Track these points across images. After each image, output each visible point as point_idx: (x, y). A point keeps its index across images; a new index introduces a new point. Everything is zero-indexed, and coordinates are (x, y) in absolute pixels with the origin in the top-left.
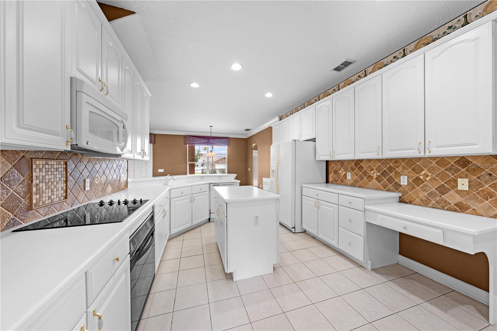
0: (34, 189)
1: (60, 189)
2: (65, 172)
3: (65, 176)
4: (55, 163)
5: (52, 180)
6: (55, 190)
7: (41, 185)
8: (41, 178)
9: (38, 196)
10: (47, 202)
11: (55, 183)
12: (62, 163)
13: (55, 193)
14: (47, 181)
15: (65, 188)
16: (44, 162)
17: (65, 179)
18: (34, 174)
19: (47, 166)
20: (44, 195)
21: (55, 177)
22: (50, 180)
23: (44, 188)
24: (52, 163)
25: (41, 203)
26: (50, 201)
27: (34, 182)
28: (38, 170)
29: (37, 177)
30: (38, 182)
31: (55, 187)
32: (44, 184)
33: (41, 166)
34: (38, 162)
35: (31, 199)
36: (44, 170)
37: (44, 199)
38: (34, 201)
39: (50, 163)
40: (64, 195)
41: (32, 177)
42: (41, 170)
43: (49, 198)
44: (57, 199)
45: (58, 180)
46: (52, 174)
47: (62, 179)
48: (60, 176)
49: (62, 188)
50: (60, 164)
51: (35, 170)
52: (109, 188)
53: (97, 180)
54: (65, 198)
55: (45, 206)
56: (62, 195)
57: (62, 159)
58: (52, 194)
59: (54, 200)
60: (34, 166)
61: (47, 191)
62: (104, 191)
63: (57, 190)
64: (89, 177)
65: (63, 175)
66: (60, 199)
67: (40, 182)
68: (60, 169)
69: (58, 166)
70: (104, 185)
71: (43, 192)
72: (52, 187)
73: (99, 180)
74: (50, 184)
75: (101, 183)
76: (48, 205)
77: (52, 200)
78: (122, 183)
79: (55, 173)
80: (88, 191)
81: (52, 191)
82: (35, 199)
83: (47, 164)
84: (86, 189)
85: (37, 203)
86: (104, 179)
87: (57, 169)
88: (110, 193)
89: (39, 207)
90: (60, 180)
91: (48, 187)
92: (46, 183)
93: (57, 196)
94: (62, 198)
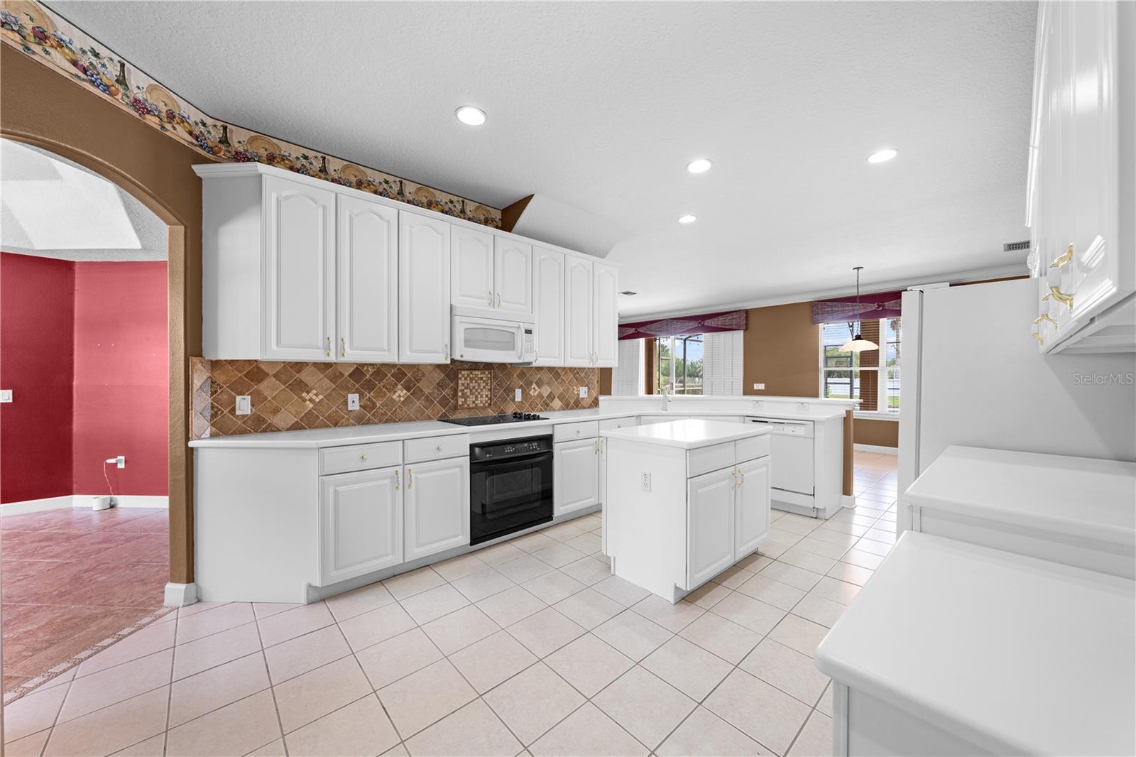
0: (460, 394)
1: (484, 396)
2: (489, 381)
3: (489, 384)
4: (479, 373)
5: (477, 388)
6: (479, 396)
7: (466, 391)
8: (466, 385)
9: (463, 400)
10: (471, 406)
11: (479, 391)
12: (487, 373)
13: (479, 399)
14: (471, 388)
15: (489, 396)
16: (469, 372)
17: (489, 387)
18: (460, 382)
19: (471, 376)
20: (468, 399)
21: (479, 385)
22: (474, 387)
23: (469, 394)
24: (476, 372)
25: (466, 406)
26: (474, 405)
27: (460, 388)
28: (463, 379)
29: (463, 385)
30: (463, 388)
31: (479, 393)
32: (469, 390)
33: (466, 376)
34: (463, 372)
35: (457, 401)
36: (468, 379)
37: (468, 403)
38: (460, 403)
39: (473, 372)
40: (489, 402)
41: (458, 384)
42: (466, 379)
43: (474, 402)
44: (482, 405)
45: (482, 388)
46: (476, 382)
47: (487, 387)
48: (484, 384)
49: (487, 396)
50: (484, 373)
51: (461, 379)
52: (557, 403)
53: (534, 391)
54: (490, 405)
55: (469, 409)
56: (486, 402)
57: (486, 370)
58: (476, 399)
59: (479, 405)
60: (460, 376)
61: (471, 396)
62: (548, 405)
63: (482, 396)
64: (521, 387)
65: (487, 384)
66: (484, 405)
67: (465, 388)
68: (484, 379)
69: (482, 376)
70: (547, 397)
71: (468, 397)
72: (477, 393)
73: (537, 392)
74: (474, 390)
75: (540, 395)
76: (473, 408)
77: (476, 405)
78: (583, 399)
79: (479, 381)
80: (520, 402)
81: (476, 397)
82: (460, 401)
83: (471, 373)
84: (516, 400)
85: (463, 405)
86: (546, 391)
87: (481, 378)
88: (559, 410)
89: (465, 409)
90: (484, 387)
91: (472, 393)
92: (471, 390)
93: (481, 402)
94: (487, 405)
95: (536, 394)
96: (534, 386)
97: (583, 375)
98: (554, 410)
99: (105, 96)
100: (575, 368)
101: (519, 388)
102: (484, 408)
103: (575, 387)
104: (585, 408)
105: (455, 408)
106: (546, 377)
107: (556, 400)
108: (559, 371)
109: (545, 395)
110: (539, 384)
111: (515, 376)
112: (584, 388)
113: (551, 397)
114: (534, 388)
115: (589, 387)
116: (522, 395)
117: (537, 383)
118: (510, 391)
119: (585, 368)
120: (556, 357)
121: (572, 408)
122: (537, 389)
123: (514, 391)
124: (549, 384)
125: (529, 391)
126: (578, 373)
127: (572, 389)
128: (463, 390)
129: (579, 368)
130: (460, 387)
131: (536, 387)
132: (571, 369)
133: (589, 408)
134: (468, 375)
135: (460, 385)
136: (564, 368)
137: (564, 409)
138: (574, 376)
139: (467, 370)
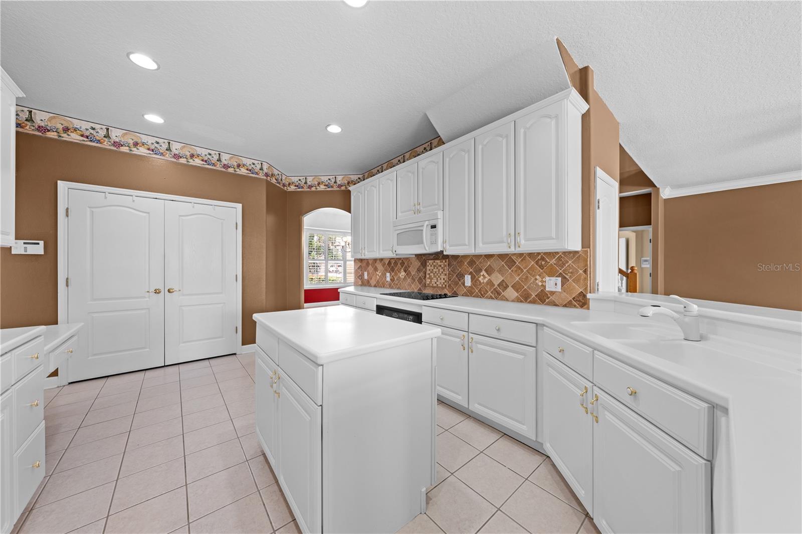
0: (428, 276)
1: (442, 279)
2: (446, 268)
3: (446, 270)
4: (439, 262)
5: (437, 272)
6: (439, 279)
8: (431, 270)
9: (430, 280)
10: (434, 285)
11: (439, 275)
12: (444, 261)
13: (439, 281)
14: (434, 272)
15: (446, 279)
16: (433, 261)
17: (446, 273)
18: (428, 268)
19: (434, 264)
20: (432, 280)
21: (439, 270)
25: (431, 285)
28: (430, 266)
29: (429, 270)
30: (429, 272)
31: (439, 277)
32: (433, 274)
33: (431, 264)
34: (430, 261)
35: (426, 281)
36: (433, 266)
37: (432, 283)
38: (428, 283)
39: (436, 261)
42: (431, 266)
43: (436, 283)
44: (441, 285)
45: (441, 272)
46: (437, 268)
47: (444, 272)
48: (442, 270)
49: (444, 279)
50: (442, 262)
51: (428, 266)
52: (511, 293)
53: (484, 278)
54: (446, 285)
55: (433, 287)
56: (444, 283)
57: (443, 259)
58: (437, 281)
59: (439, 285)
60: (428, 264)
61: (434, 278)
62: (499, 294)
63: (441, 279)
64: (471, 273)
65: (444, 270)
66: (442, 286)
67: (431, 272)
68: (442, 266)
69: (441, 264)
70: (498, 285)
71: (432, 279)
72: (437, 277)
73: (487, 279)
74: (436, 274)
75: (490, 283)
76: (435, 287)
77: (437, 285)
78: (552, 293)
79: (439, 268)
80: (469, 287)
81: (437, 279)
82: (428, 281)
83: (434, 262)
84: (466, 285)
85: (430, 284)
86: (497, 279)
87: (440, 266)
88: (513, 301)
89: (430, 287)
90: (442, 273)
91: (435, 277)
92: (434, 274)
93: (440, 283)
94: (444, 286)
95: (485, 281)
96: (483, 273)
97: (553, 261)
98: (507, 300)
99: (332, 189)
100: (539, 254)
101: (469, 274)
102: (443, 288)
103: (538, 277)
104: (556, 305)
105: (425, 286)
106: (496, 264)
107: (510, 289)
108: (514, 258)
109: (496, 283)
110: (489, 271)
111: (466, 264)
112: (553, 279)
113: (504, 285)
114: (483, 275)
115: (564, 278)
116: (472, 281)
117: (486, 271)
118: (461, 276)
119: (557, 253)
120: (465, 245)
121: (533, 302)
122: (487, 275)
123: (464, 276)
124: (500, 271)
125: (479, 277)
126: (543, 259)
127: (533, 279)
128: (430, 274)
129: (545, 253)
130: (428, 272)
131: (485, 274)
132: (531, 255)
133: (565, 306)
134: (433, 263)
135: (428, 270)
136: (521, 255)
137: (521, 302)
138: (537, 263)
139: (432, 259)
